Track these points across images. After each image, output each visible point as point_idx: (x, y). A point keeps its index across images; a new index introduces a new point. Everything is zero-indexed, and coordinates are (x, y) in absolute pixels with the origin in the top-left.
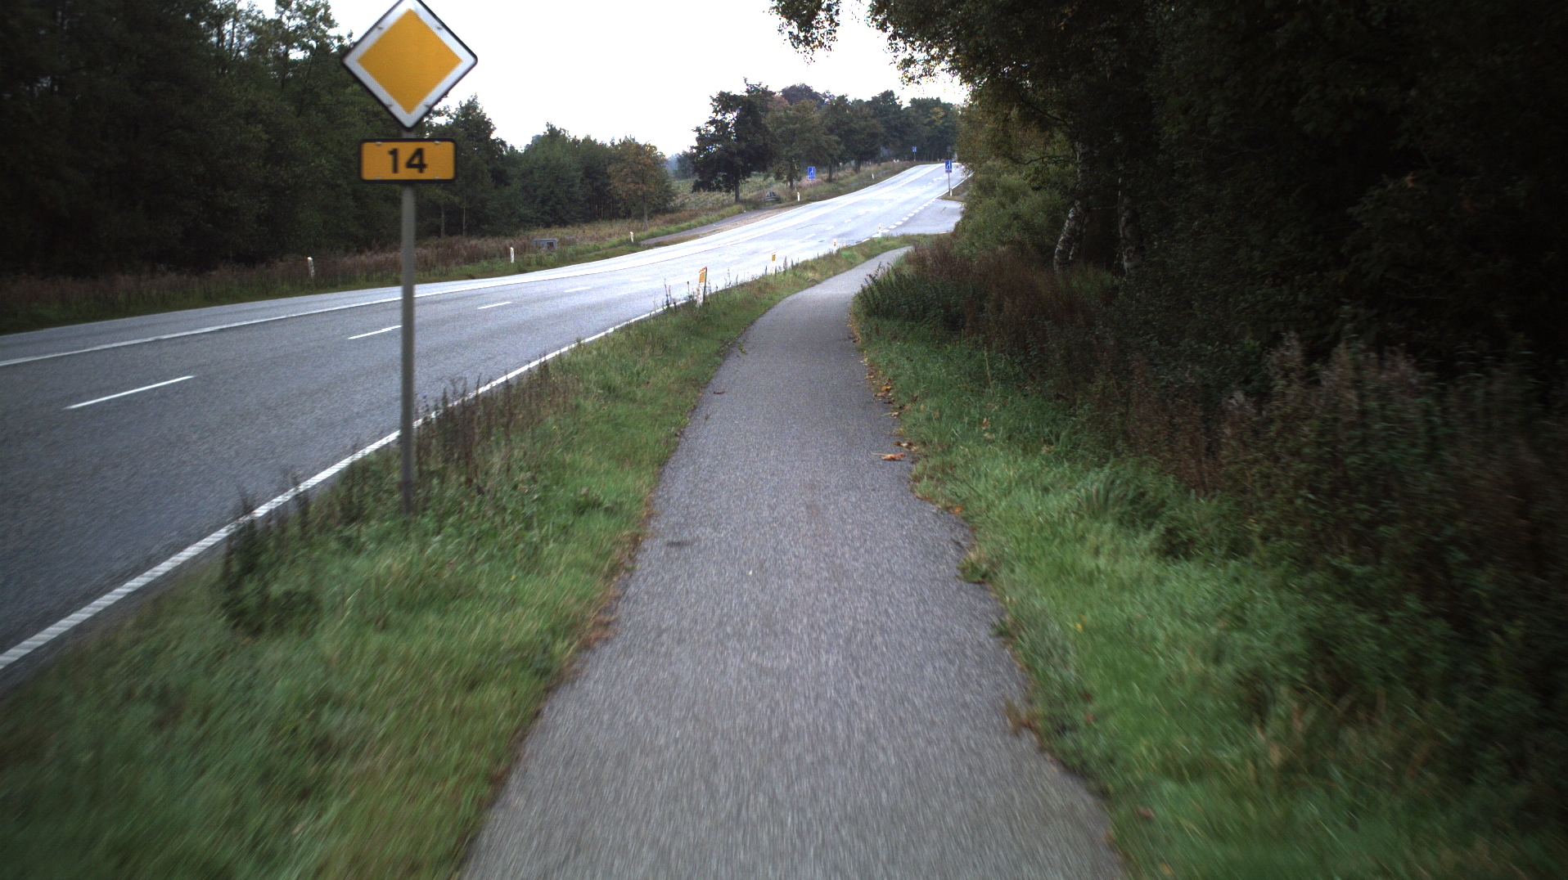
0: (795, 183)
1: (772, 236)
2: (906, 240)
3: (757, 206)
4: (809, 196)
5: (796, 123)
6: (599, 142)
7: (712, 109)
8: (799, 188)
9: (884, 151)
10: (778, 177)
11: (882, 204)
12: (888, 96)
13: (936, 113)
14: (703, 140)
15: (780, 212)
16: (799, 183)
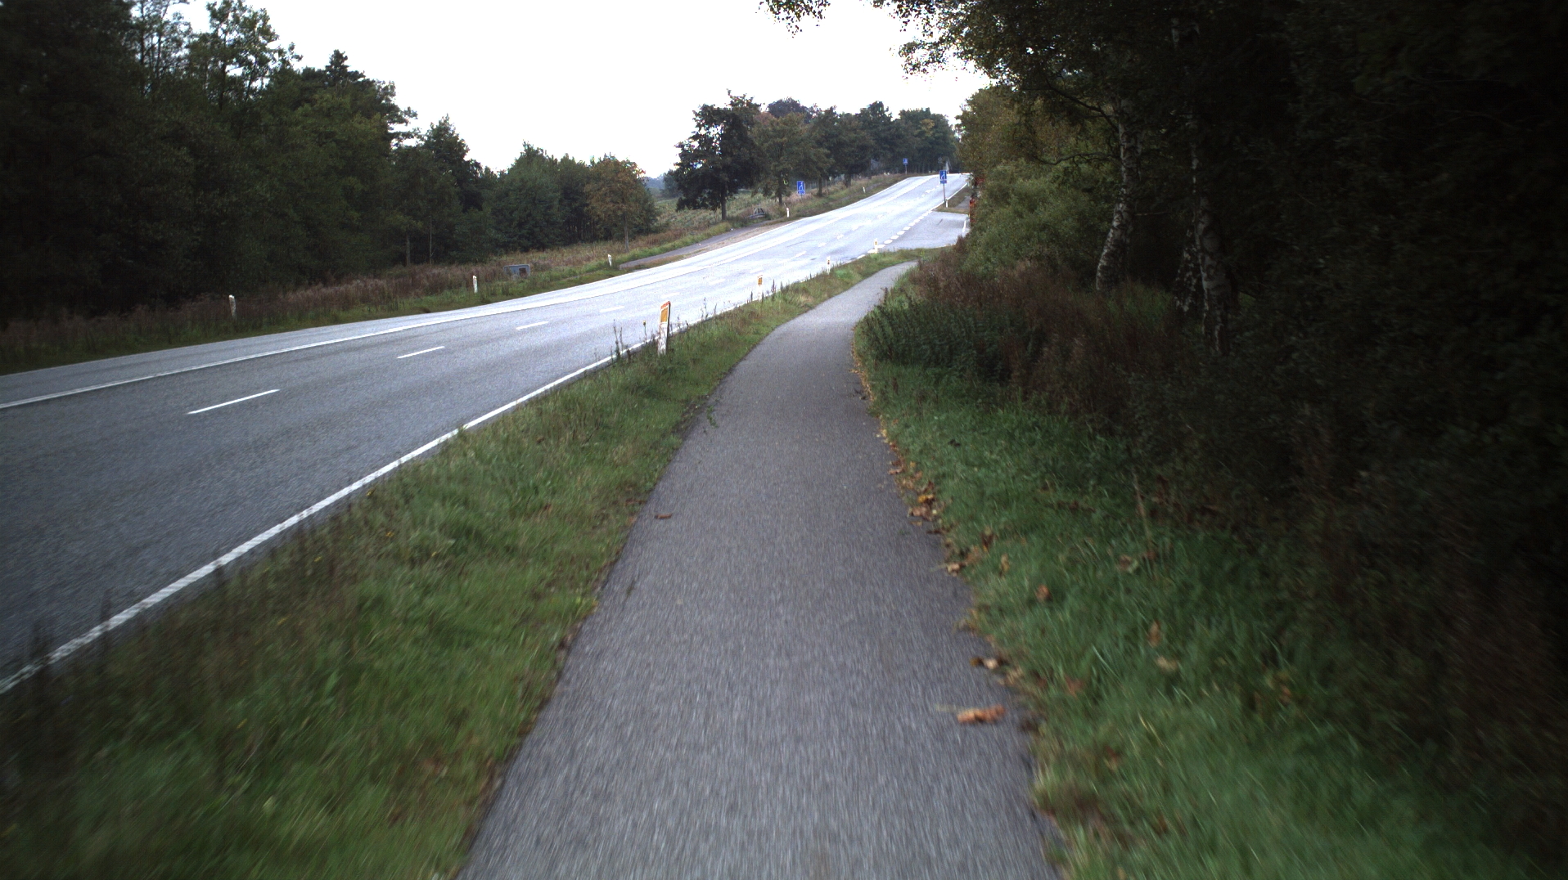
0: (783, 199)
1: (761, 255)
2: (905, 255)
3: (744, 223)
4: (798, 211)
5: (784, 136)
6: (577, 161)
7: (696, 124)
8: (789, 204)
9: (875, 164)
10: (767, 193)
11: (876, 218)
12: (877, 107)
13: (926, 125)
14: (687, 156)
15: (769, 229)
16: (788, 199)
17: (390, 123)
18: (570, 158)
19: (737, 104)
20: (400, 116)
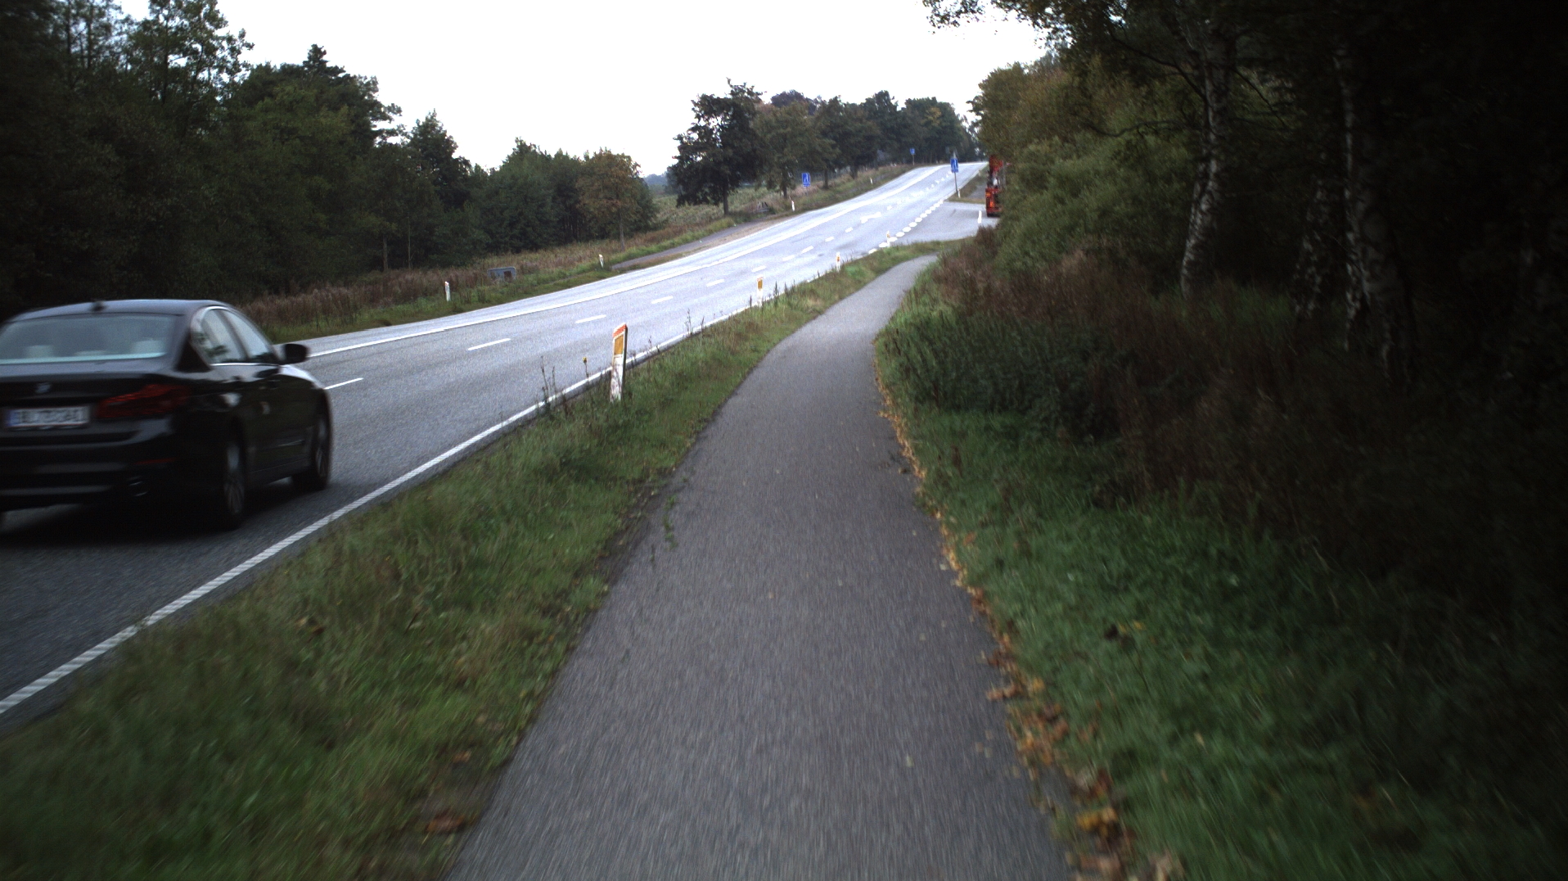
0: (788, 192)
2: (921, 249)
3: (748, 218)
4: (804, 204)
5: (787, 127)
6: (571, 157)
7: (694, 114)
8: (794, 197)
9: (881, 155)
10: (770, 186)
11: (885, 209)
12: (883, 97)
13: (932, 114)
14: (686, 149)
15: (773, 223)
16: (793, 192)
17: (372, 120)
18: (564, 154)
19: (737, 94)
20: (384, 113)
